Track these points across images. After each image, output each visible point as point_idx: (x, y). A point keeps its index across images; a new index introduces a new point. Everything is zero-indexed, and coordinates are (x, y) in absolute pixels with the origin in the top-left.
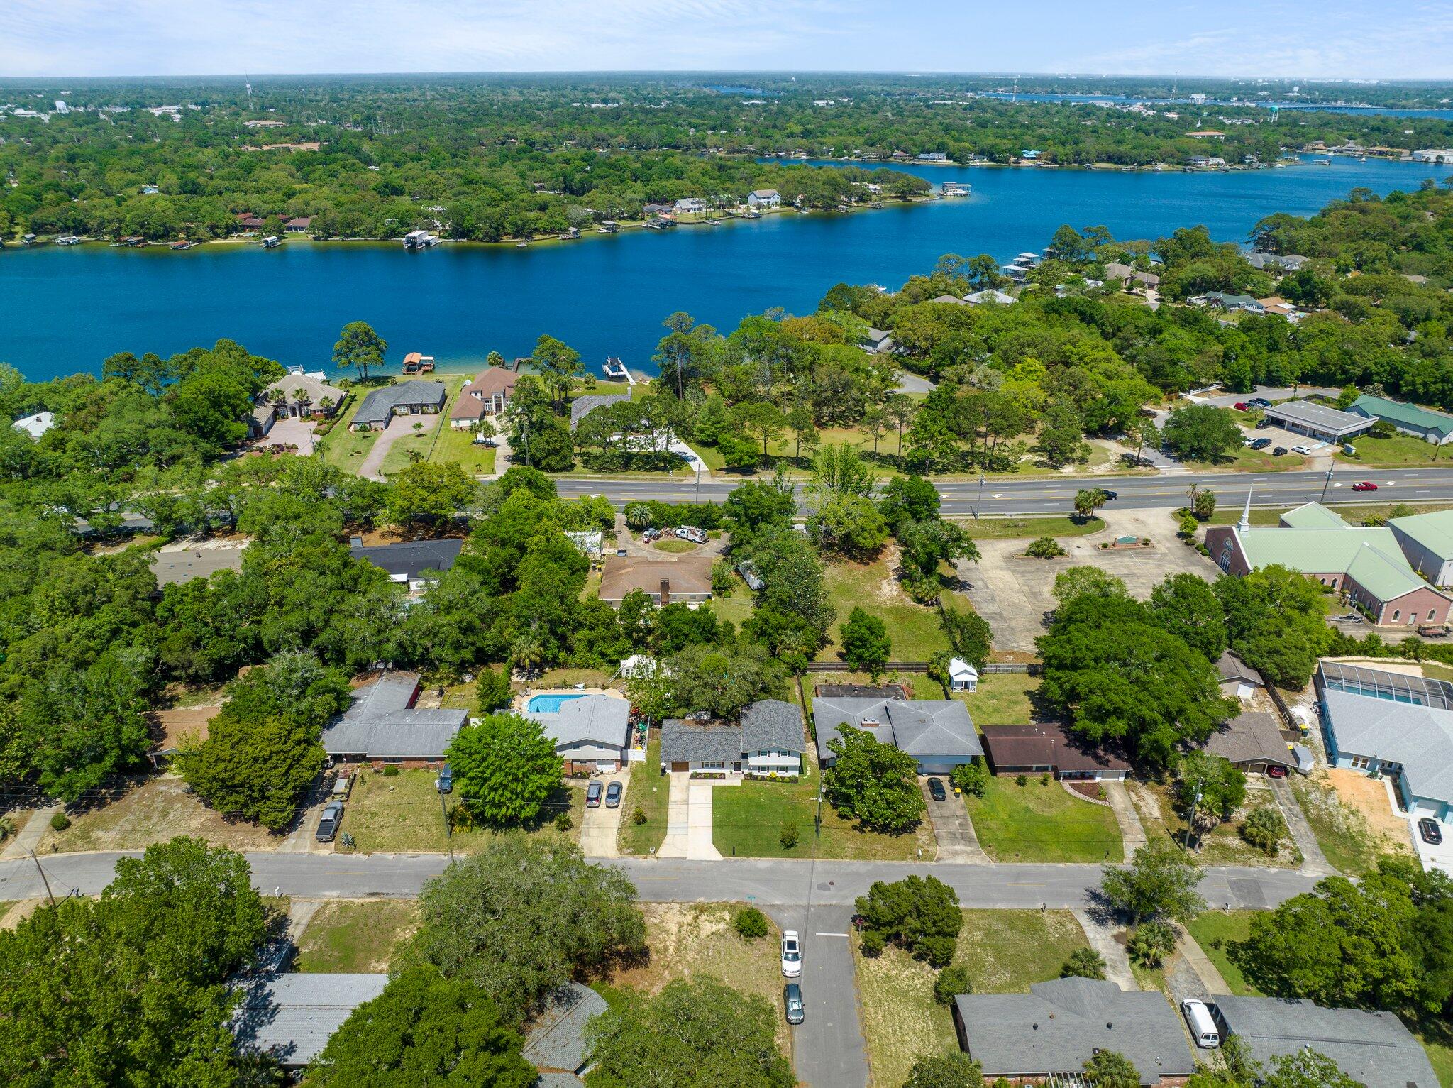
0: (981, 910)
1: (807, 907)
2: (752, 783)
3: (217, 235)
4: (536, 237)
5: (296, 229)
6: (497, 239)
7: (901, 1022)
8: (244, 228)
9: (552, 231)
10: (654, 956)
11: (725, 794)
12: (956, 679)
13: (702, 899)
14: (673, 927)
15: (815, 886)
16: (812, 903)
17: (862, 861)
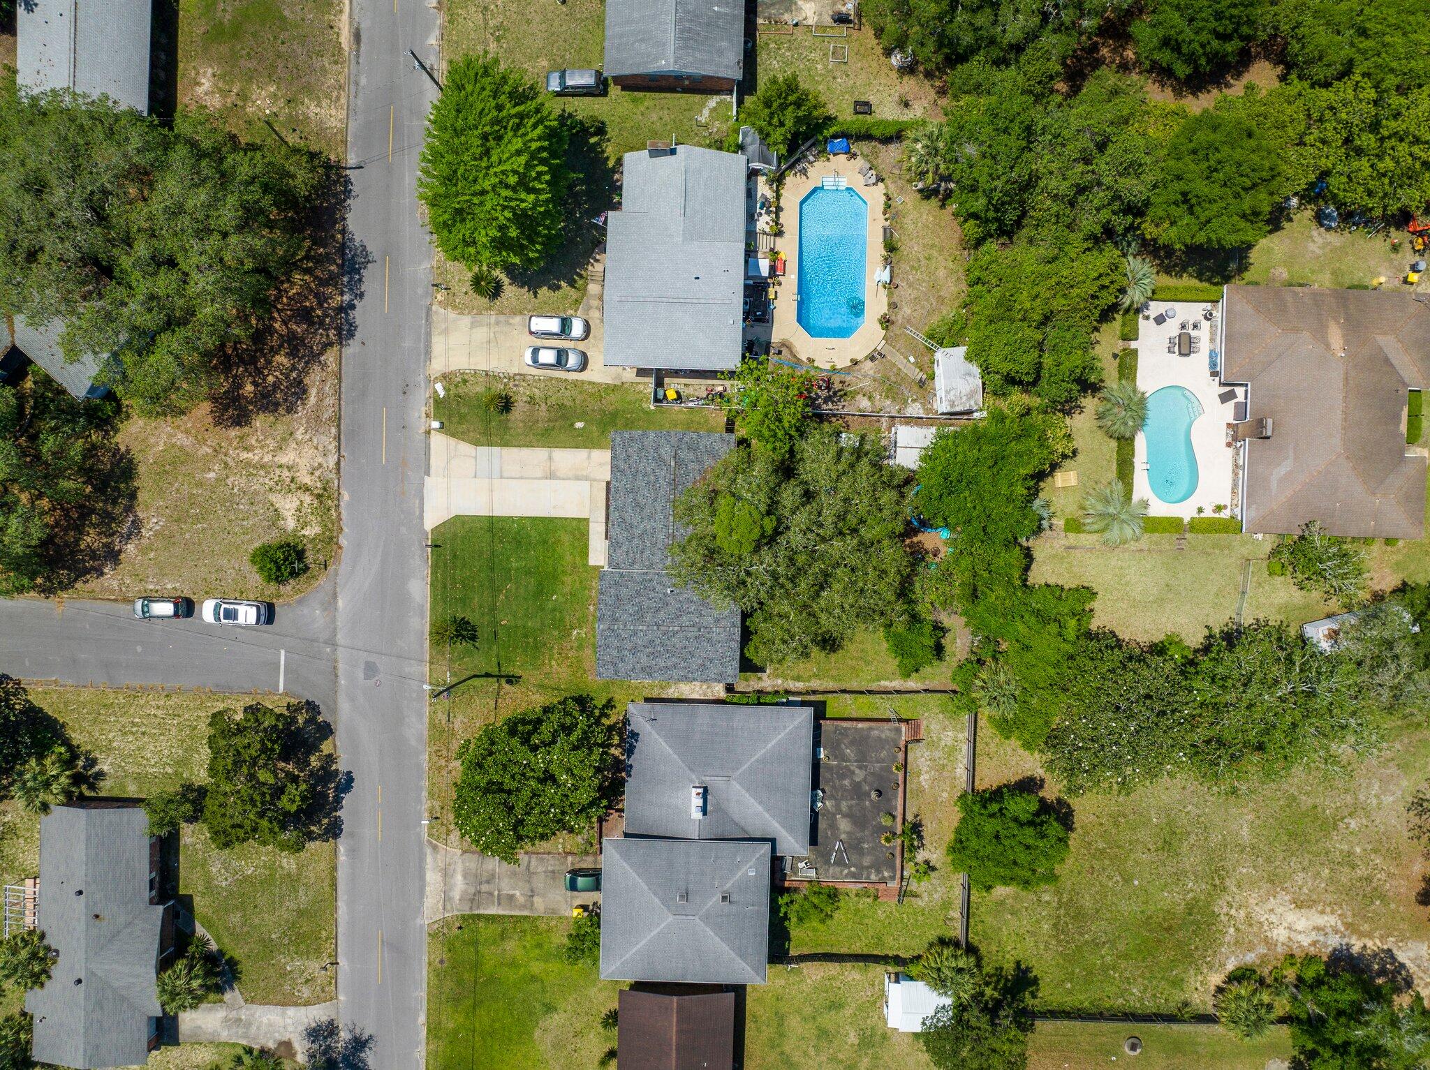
1: (332, 643)
10: (234, 432)
13: (346, 496)
14: (286, 458)
15: (372, 658)
16: (340, 650)
17: (426, 733)
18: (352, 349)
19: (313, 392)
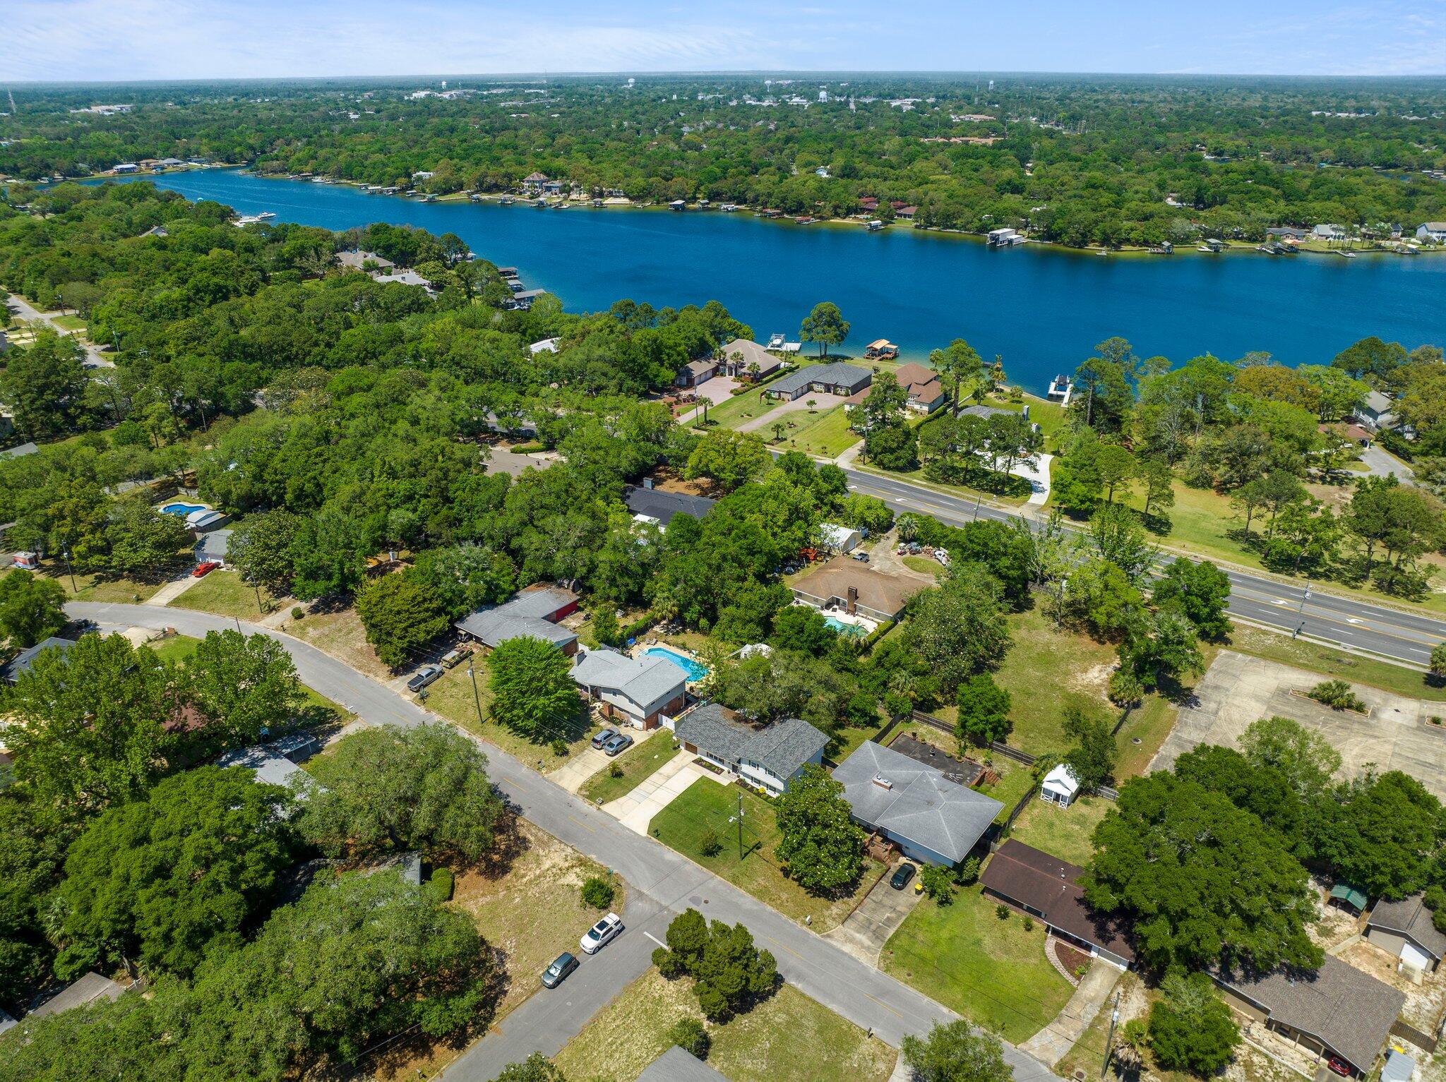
0: (810, 999)
1: (662, 908)
2: (738, 789)
3: (837, 215)
4: (1124, 248)
5: (905, 216)
6: (1082, 243)
7: (627, 1040)
8: (863, 211)
9: (1146, 243)
10: (508, 876)
11: (704, 787)
12: (1045, 785)
13: (593, 857)
14: (547, 864)
15: (690, 896)
16: (671, 908)
17: (755, 899)
18: (527, 814)
19: (529, 836)
